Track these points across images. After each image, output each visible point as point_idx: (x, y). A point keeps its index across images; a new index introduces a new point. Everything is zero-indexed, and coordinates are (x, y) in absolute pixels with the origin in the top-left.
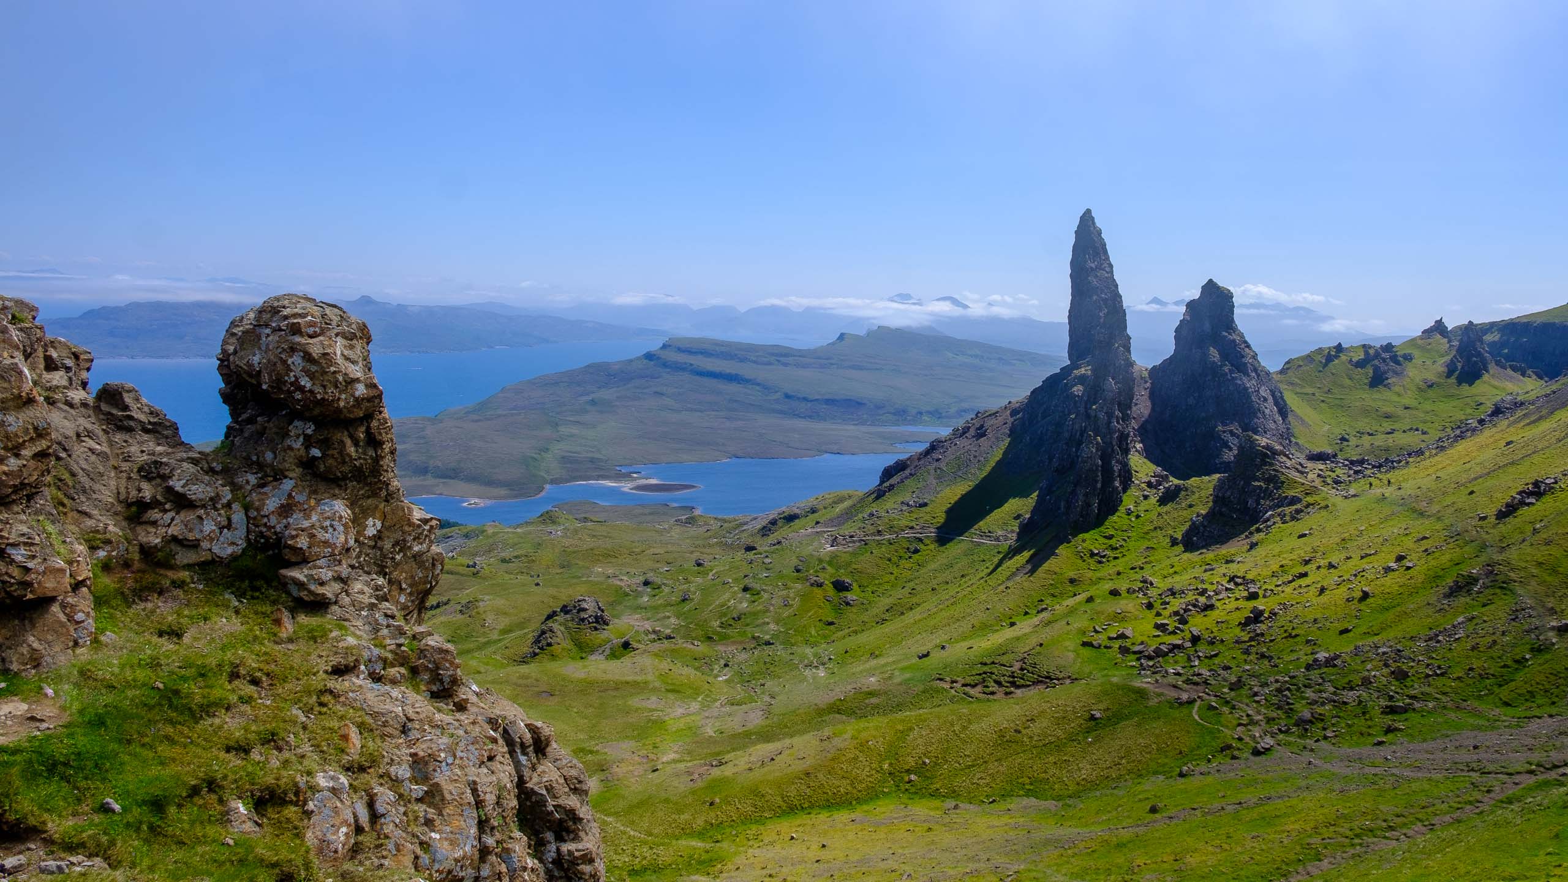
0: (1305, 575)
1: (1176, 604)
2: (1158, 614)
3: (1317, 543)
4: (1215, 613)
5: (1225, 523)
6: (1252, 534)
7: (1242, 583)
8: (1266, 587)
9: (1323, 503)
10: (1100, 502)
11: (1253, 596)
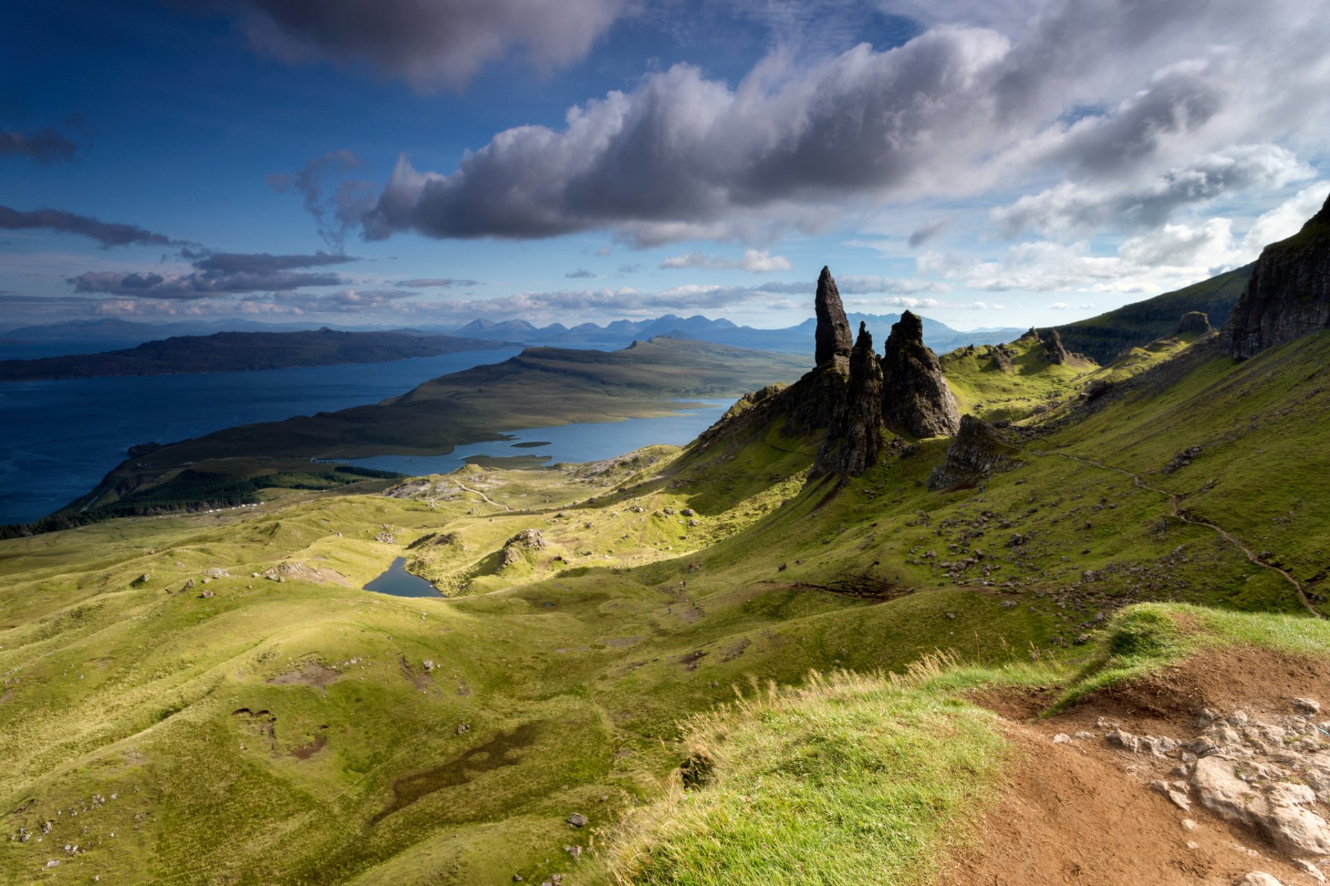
0: (1035, 511)
1: (956, 533)
2: (947, 540)
3: (1033, 488)
4: (985, 539)
5: (956, 473)
6: (977, 480)
7: (992, 517)
8: (1010, 519)
9: (1025, 460)
10: (866, 459)
11: (1007, 526)
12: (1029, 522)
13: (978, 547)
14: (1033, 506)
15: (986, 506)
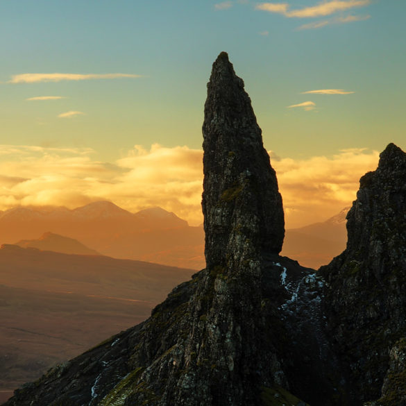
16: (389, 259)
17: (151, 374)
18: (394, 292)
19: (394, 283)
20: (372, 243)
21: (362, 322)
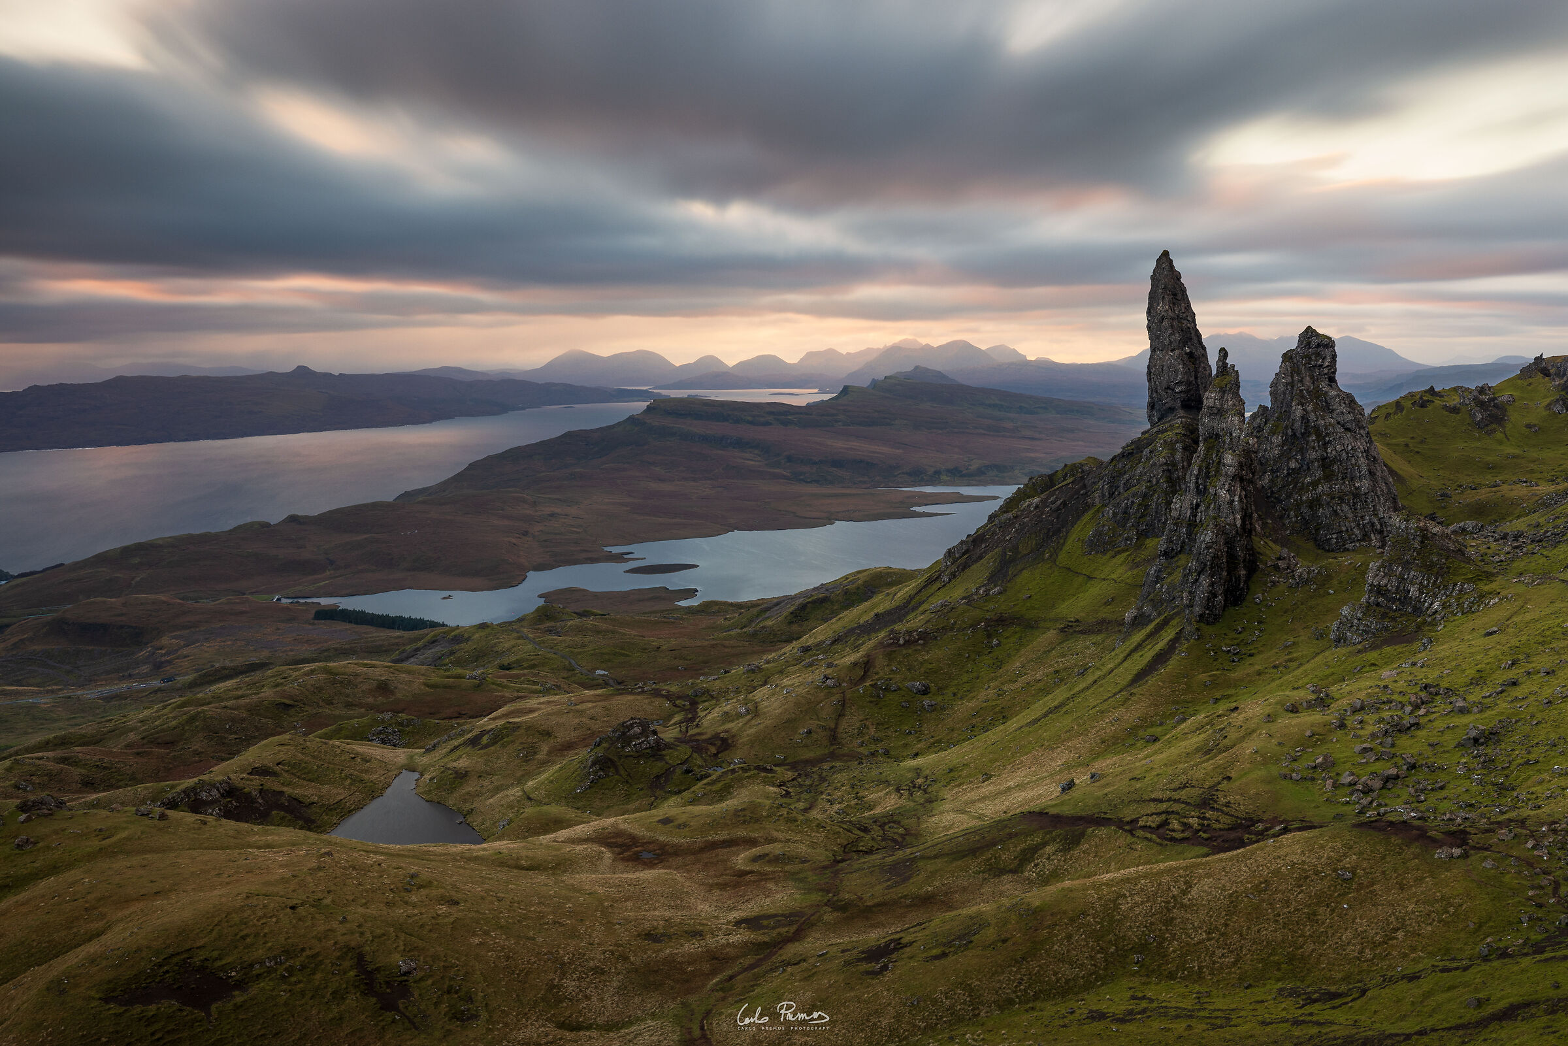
0: (1514, 684)
1: (1372, 723)
3: (1514, 642)
4: (1422, 733)
5: (1384, 616)
6: (1419, 628)
7: (1437, 694)
8: (1471, 698)
9: (1504, 593)
10: (1226, 592)
11: (1463, 711)
12: (1503, 705)
13: (1410, 747)
14: (1512, 674)
15: (1431, 676)
16: (1308, 421)
17: (1113, 511)
18: (1314, 448)
19: (1313, 441)
20: (1294, 408)
21: (1285, 472)
